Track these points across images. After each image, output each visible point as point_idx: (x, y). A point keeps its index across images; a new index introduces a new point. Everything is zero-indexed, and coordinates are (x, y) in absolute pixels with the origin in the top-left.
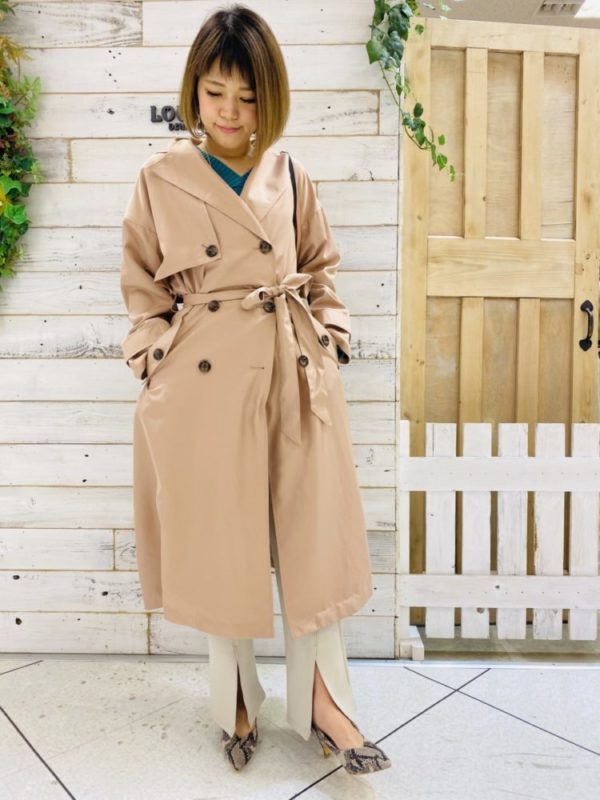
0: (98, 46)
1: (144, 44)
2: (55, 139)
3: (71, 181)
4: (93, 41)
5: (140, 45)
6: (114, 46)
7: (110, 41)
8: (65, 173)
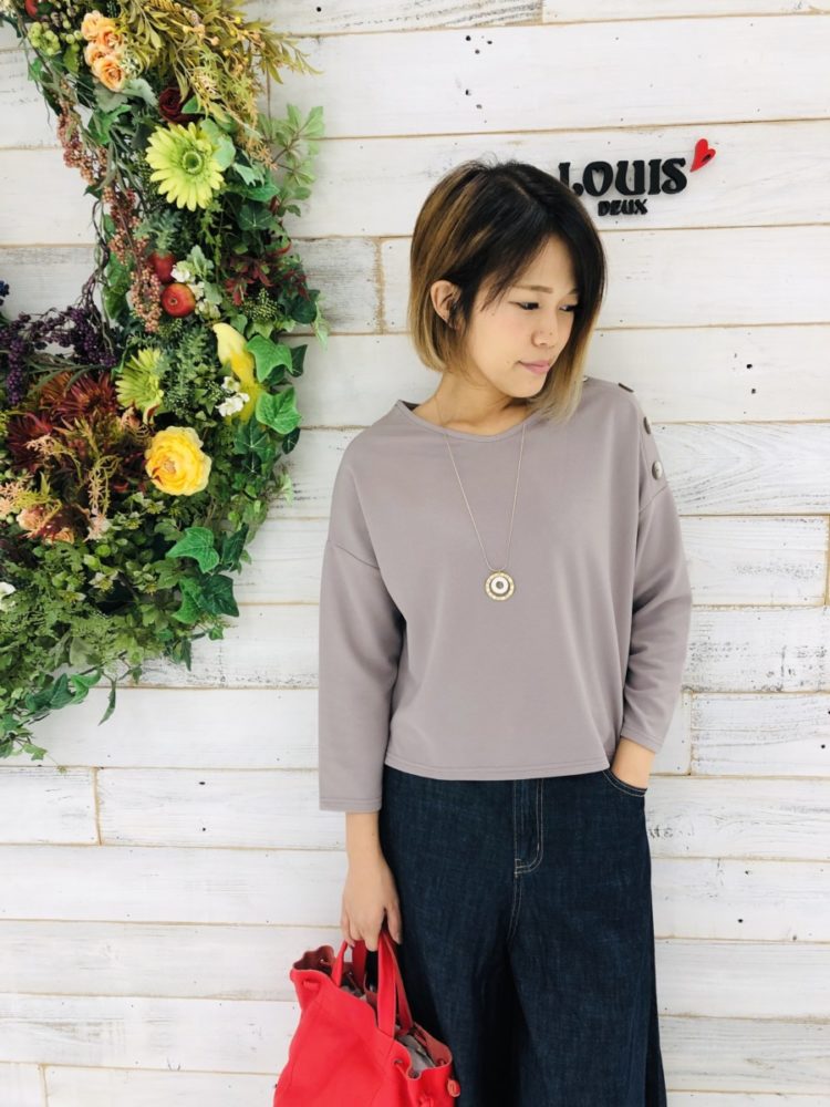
0: (442, 27)
1: (545, 18)
2: (348, 239)
3: (382, 332)
4: (431, 14)
5: (536, 20)
6: (476, 25)
7: (468, 13)
8: (368, 313)
